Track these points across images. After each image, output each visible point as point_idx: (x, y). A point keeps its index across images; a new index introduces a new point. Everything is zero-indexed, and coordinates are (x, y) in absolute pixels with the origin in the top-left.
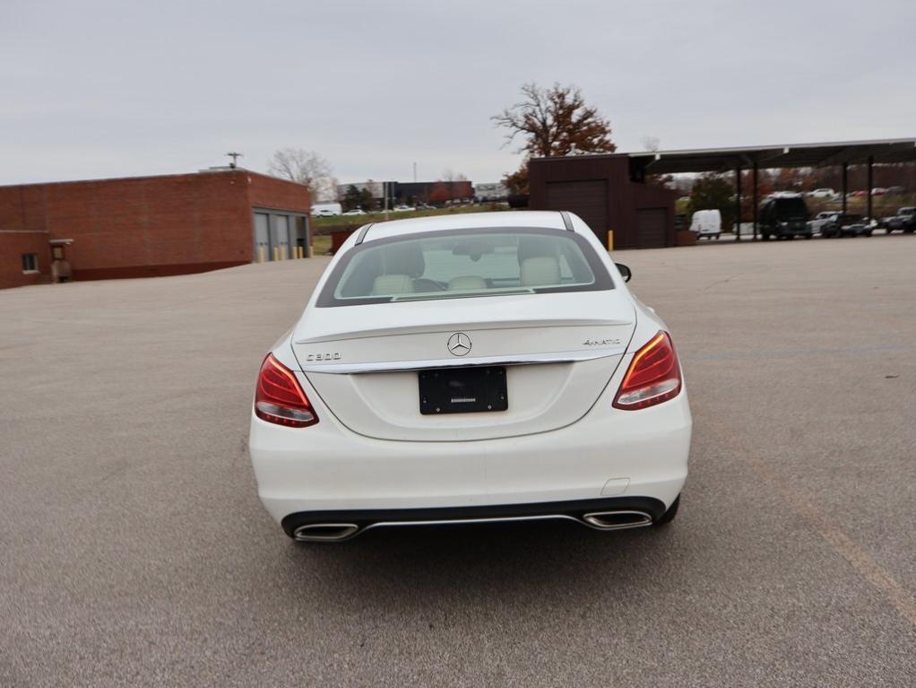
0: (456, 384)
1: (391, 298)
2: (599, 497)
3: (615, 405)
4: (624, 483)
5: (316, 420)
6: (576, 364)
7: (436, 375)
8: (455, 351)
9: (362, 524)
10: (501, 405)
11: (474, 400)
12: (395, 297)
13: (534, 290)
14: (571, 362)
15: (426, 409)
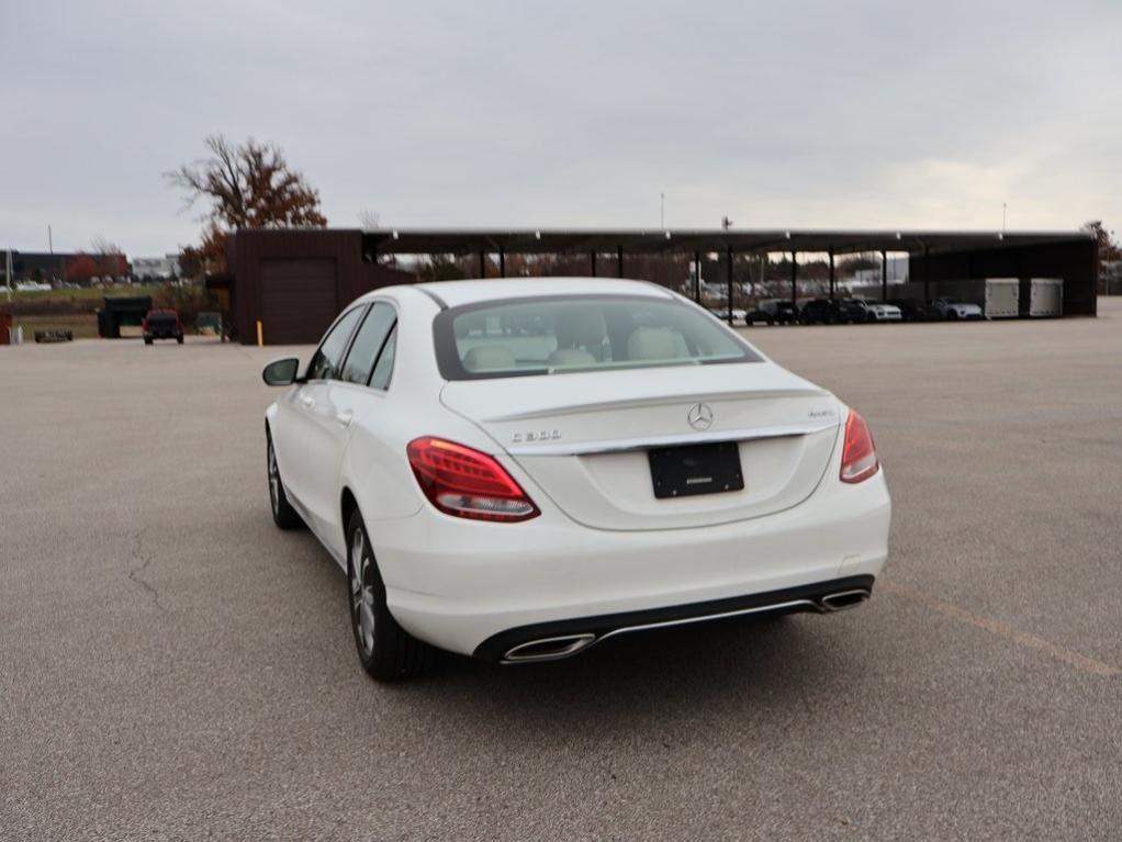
0: (689, 462)
2: (835, 578)
3: (841, 478)
4: (853, 561)
5: (537, 513)
6: (806, 438)
7: (668, 453)
8: (697, 425)
9: (598, 633)
10: (737, 485)
11: (710, 480)
14: (800, 435)
15: (662, 491)
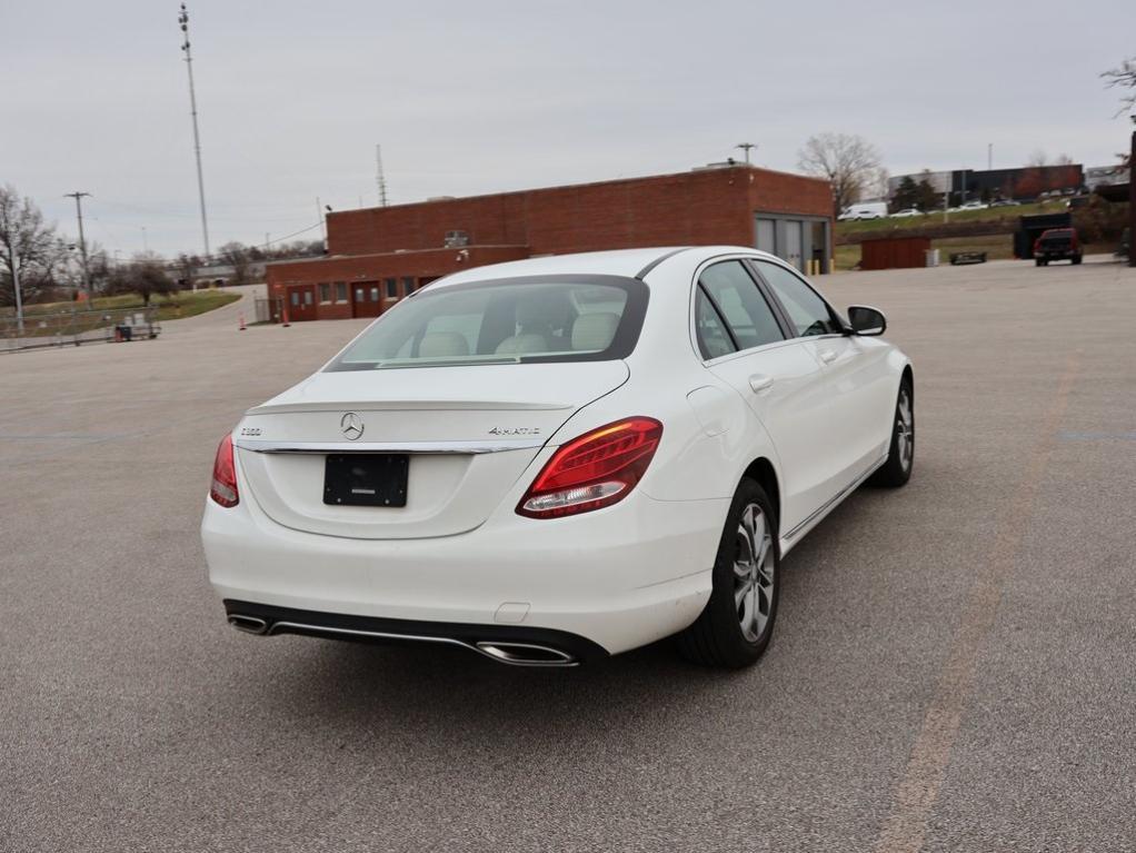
0: (358, 472)
1: (377, 364)
2: (493, 623)
3: (520, 510)
4: (522, 609)
5: (236, 502)
6: (476, 458)
7: (341, 460)
8: (348, 434)
9: (271, 621)
10: (401, 501)
11: (373, 492)
12: (383, 362)
13: (522, 359)
14: (470, 455)
15: (330, 499)
